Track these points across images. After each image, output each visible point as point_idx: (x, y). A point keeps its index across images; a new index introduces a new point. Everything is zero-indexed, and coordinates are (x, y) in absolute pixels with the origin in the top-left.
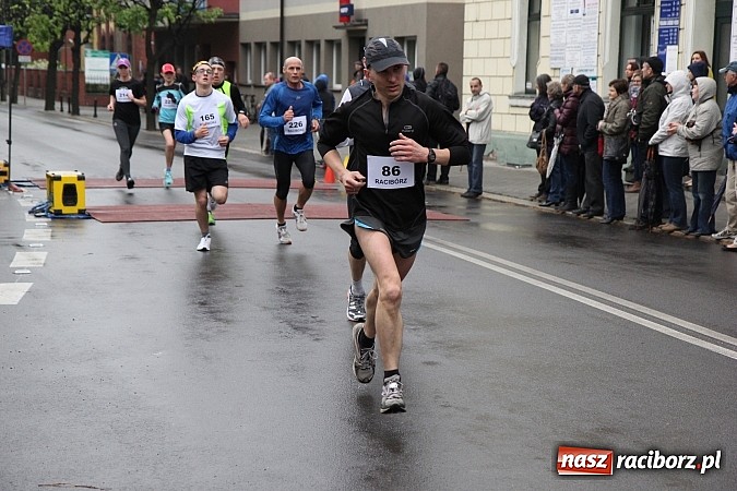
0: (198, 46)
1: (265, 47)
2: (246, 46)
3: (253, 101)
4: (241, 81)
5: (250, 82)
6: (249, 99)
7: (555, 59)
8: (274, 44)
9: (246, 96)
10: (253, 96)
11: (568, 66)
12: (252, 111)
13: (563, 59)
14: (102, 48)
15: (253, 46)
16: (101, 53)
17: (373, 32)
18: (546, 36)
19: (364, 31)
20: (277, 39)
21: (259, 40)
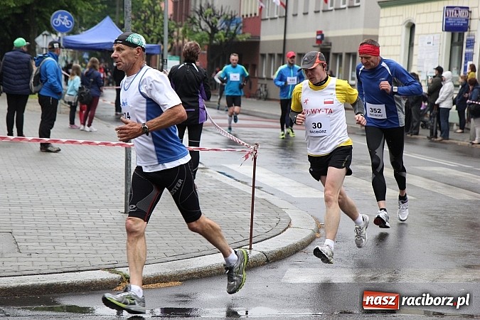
1: (274, 56)
2: (263, 55)
3: (265, 87)
4: (260, 76)
5: (264, 76)
6: (263, 86)
8: (279, 55)
9: (262, 85)
10: (266, 85)
11: (425, 70)
12: (265, 93)
13: (423, 66)
14: (174, 55)
15: (267, 56)
16: (174, 57)
17: (334, 50)
18: (416, 55)
19: (330, 49)
20: (281, 52)
21: (271, 52)
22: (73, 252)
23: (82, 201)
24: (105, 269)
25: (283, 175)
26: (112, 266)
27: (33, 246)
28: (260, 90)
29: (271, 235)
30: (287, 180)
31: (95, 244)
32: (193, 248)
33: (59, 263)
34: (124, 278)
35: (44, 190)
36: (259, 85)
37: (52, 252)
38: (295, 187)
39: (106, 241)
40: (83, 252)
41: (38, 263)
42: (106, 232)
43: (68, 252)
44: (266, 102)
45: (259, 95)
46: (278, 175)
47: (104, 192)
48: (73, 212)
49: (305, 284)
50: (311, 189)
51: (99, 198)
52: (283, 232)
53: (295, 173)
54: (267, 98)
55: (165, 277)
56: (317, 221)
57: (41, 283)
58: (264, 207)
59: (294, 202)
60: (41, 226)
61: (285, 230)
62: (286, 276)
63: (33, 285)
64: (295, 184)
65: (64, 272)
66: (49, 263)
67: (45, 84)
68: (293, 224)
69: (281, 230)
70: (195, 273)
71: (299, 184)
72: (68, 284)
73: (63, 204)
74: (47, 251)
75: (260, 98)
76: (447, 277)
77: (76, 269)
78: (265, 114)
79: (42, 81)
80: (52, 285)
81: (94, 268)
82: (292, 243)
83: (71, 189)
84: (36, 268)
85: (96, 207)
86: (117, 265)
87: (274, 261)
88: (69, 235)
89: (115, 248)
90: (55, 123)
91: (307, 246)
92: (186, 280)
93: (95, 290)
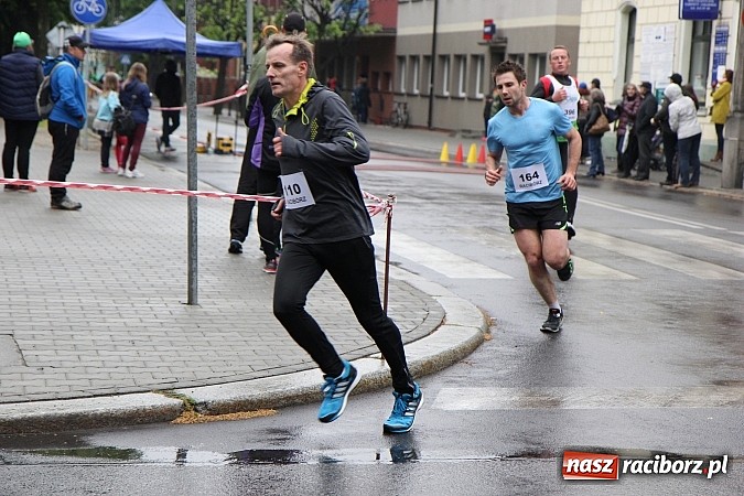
0: (357, 58)
1: (419, 60)
2: (402, 58)
3: (405, 108)
4: (396, 90)
5: (403, 91)
6: (402, 106)
7: (643, 74)
8: (426, 57)
9: (399, 104)
10: (405, 104)
12: (404, 117)
13: (648, 74)
15: (408, 59)
17: (512, 49)
18: (638, 56)
19: (504, 48)
20: (429, 53)
21: (413, 53)
22: (108, 364)
23: (121, 285)
24: (158, 391)
25: (433, 244)
26: (169, 386)
27: (46, 356)
28: (396, 111)
29: (415, 337)
30: (437, 251)
31: (142, 353)
32: (294, 357)
33: (87, 383)
34: (188, 405)
35: (62, 269)
36: (396, 105)
37: (77, 364)
38: (452, 262)
39: (159, 348)
40: (124, 364)
41: (54, 382)
42: (160, 334)
43: (100, 364)
44: (407, 130)
45: (395, 121)
46: (425, 244)
47: (156, 273)
48: (107, 303)
49: (468, 412)
50: (476, 264)
51: (147, 280)
52: (433, 331)
53: (452, 241)
54: (407, 125)
55: (252, 403)
56: (486, 316)
57: (60, 412)
58: (405, 294)
59: (449, 285)
60: (58, 324)
61: (436, 329)
62: (438, 400)
63: (46, 417)
64: (452, 257)
65: (95, 396)
66: (70, 383)
67: (57, 104)
68: (449, 320)
69: (431, 329)
70: (298, 396)
71: (458, 258)
72: (102, 414)
73: (93, 291)
74: (68, 364)
75: (397, 125)
76: (685, 399)
77: (112, 391)
78: (404, 149)
79: (52, 98)
80: (77, 415)
81: (142, 389)
82: (446, 349)
83: (105, 267)
84: (51, 390)
85: (144, 295)
86: (177, 385)
87: (420, 377)
88: (102, 338)
89: (173, 359)
90: (74, 163)
91: (470, 353)
92: (283, 407)
93: (143, 423)
